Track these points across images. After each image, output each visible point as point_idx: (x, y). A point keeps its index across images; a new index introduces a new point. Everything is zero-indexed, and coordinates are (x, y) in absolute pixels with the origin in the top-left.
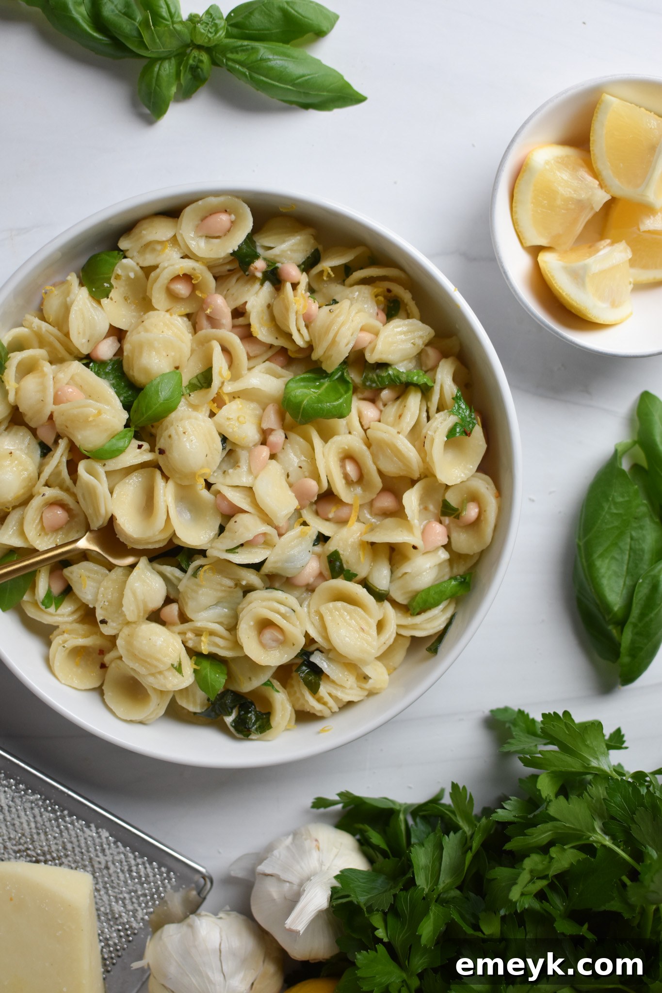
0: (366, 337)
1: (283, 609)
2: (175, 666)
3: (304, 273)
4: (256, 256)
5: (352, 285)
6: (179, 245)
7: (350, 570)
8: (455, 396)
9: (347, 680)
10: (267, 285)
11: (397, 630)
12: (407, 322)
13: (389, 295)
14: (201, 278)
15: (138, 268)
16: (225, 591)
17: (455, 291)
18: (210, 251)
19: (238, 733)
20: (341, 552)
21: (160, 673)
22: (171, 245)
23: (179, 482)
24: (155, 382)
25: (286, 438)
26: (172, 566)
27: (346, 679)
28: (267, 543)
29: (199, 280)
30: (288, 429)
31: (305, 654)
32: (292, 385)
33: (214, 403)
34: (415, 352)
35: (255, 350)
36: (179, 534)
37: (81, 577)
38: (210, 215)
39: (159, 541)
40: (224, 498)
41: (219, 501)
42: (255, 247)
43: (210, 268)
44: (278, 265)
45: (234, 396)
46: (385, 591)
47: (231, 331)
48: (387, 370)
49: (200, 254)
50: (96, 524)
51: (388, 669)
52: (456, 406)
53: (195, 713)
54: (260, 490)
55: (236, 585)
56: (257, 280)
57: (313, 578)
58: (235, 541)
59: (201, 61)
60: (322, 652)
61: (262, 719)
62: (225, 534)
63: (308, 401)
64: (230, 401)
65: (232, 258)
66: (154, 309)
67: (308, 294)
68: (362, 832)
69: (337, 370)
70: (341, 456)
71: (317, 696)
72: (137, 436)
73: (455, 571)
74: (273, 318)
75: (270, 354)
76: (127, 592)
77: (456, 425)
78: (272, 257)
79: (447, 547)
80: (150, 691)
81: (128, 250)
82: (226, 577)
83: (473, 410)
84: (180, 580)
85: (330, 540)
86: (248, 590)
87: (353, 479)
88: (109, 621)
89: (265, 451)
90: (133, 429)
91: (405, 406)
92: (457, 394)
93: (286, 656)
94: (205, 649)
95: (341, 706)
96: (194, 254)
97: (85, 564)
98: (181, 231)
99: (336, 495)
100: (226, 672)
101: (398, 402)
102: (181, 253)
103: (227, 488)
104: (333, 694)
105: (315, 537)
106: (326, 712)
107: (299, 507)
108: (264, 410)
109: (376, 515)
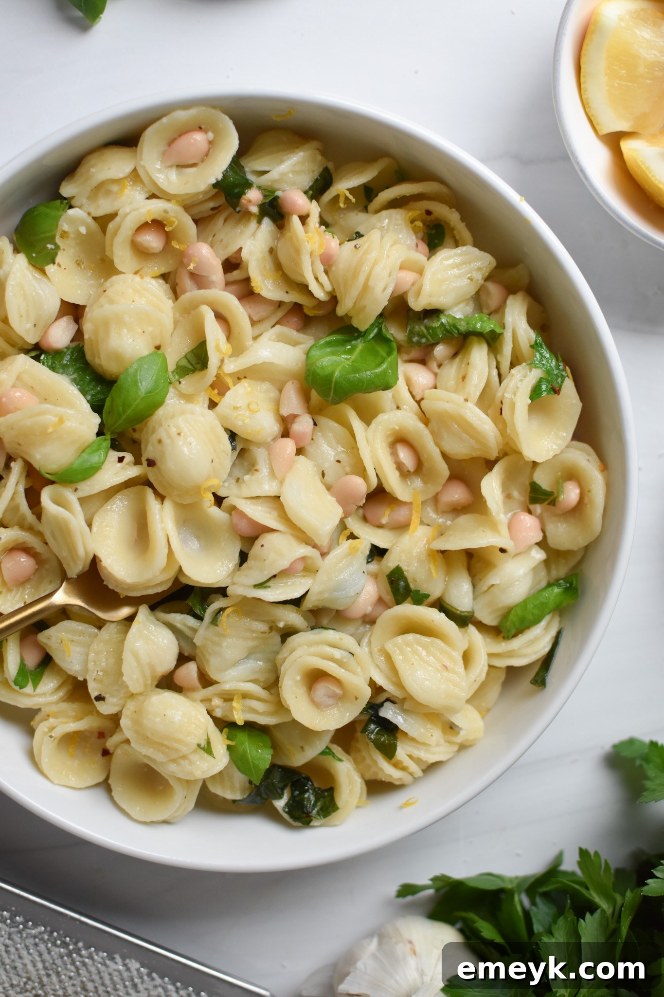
0: (408, 277)
1: (337, 654)
2: (202, 746)
3: (314, 201)
4: (249, 185)
5: (377, 211)
6: (142, 182)
7: (419, 591)
8: (533, 343)
9: (432, 736)
10: (267, 222)
11: (488, 660)
12: (458, 250)
13: (429, 218)
14: (176, 223)
15: (90, 220)
16: (256, 638)
17: (521, 201)
18: (185, 184)
19: (295, 821)
20: (404, 568)
21: (184, 757)
22: (131, 183)
23: (179, 501)
24: (131, 371)
25: (315, 424)
26: (182, 613)
27: (430, 735)
28: (308, 568)
29: (174, 226)
30: (315, 412)
31: (373, 708)
32: (315, 353)
33: (213, 389)
34: (472, 290)
35: (259, 311)
36: (187, 570)
37: (62, 642)
38: (180, 136)
39: (161, 583)
40: (242, 515)
41: (236, 519)
42: (244, 173)
43: (187, 208)
44: (279, 193)
45: (239, 377)
46: (470, 612)
47: (224, 290)
48: (438, 317)
49: (172, 190)
50: (75, 569)
51: (480, 712)
52: (538, 355)
53: (234, 801)
54: (288, 500)
55: (271, 628)
56: (252, 218)
57: (371, 606)
58: (266, 572)
60: (393, 702)
61: (324, 797)
62: (250, 562)
63: (340, 372)
64: (234, 385)
65: (216, 190)
66: (117, 272)
67: (323, 227)
68: (465, 920)
69: (372, 325)
70: (391, 439)
71: (394, 760)
72: (115, 446)
73: (555, 574)
74: (278, 266)
75: (280, 314)
76: (127, 656)
77: (540, 381)
78: (269, 184)
79: (543, 544)
80: (171, 782)
81: (73, 197)
82: (257, 620)
83: (560, 359)
84: (195, 631)
85: (388, 553)
86: (287, 633)
87: (410, 470)
88: (107, 696)
89: (289, 446)
90: (108, 437)
91: (468, 364)
92: (536, 341)
93: (348, 714)
94: (239, 718)
95: (424, 767)
96: (164, 192)
97: (66, 624)
98: (142, 163)
99: (389, 493)
100: (269, 744)
101: (457, 360)
102: (146, 192)
103: (244, 501)
104: (414, 756)
105: (368, 553)
106: (407, 778)
107: (343, 516)
108: (280, 391)
109: (444, 512)
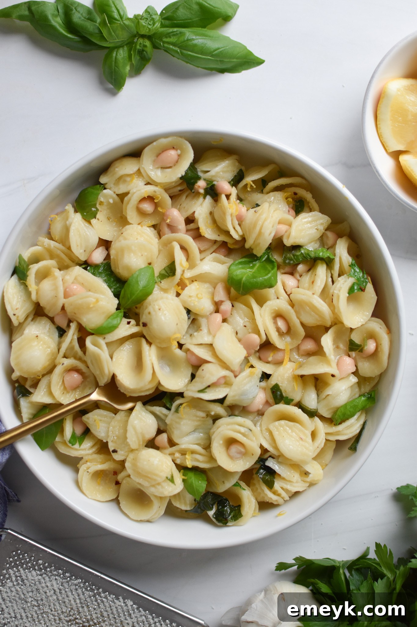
0: (283, 228)
1: (242, 430)
2: (169, 478)
3: (234, 187)
4: (199, 178)
5: (268, 193)
6: (143, 176)
7: (288, 397)
8: (350, 264)
9: (294, 476)
10: (208, 198)
11: (325, 437)
12: (311, 214)
13: (296, 197)
14: (160, 198)
15: (115, 196)
16: (199, 420)
17: (343, 187)
18: (165, 177)
19: (219, 522)
20: (280, 385)
21: (159, 484)
22: (137, 176)
23: (159, 345)
24: (135, 276)
25: (233, 306)
26: (160, 406)
27: (293, 476)
28: (227, 383)
29: (159, 199)
30: (233, 299)
31: (262, 461)
32: (233, 268)
33: (179, 286)
34: (319, 235)
35: (204, 246)
36: (163, 383)
37: (95, 421)
38: (163, 152)
39: (149, 390)
40: (193, 354)
41: (189, 355)
42: (197, 172)
43: (166, 190)
44: (215, 183)
45: (193, 280)
46: (314, 409)
47: (186, 234)
48: (300, 250)
49: (158, 180)
50: (103, 381)
51: (322, 466)
52: (353, 270)
53: (186, 511)
54: (217, 346)
55: (207, 415)
56: (201, 195)
57: (262, 405)
58: (204, 384)
59: (145, 46)
60: (273, 458)
61: (235, 510)
62: (196, 379)
63: (246, 278)
64: (190, 284)
65: (181, 181)
66: (129, 224)
67: (238, 201)
68: (313, 584)
69: (264, 254)
70: (273, 315)
71: (273, 490)
72: (126, 316)
73: (363, 390)
74: (214, 222)
75: (215, 247)
76: (130, 428)
77: (354, 284)
78: (210, 178)
79: (356, 373)
80: (152, 498)
81: (106, 184)
82: (200, 411)
83: (365, 272)
84: (166, 416)
85: (272, 376)
86: (216, 418)
87: (284, 331)
88: (118, 450)
89: (218, 317)
90: (122, 310)
91: (316, 275)
92: (352, 262)
93: (248, 463)
94: (189, 464)
95: (290, 496)
96: (154, 181)
97: (97, 411)
98: (143, 166)
99: (272, 344)
100: (206, 479)
101: (310, 273)
102: (145, 181)
103: (194, 346)
104: (284, 488)
105: (260, 376)
106: (281, 501)
107: (247, 355)
108: (215, 288)
109: (302, 355)
